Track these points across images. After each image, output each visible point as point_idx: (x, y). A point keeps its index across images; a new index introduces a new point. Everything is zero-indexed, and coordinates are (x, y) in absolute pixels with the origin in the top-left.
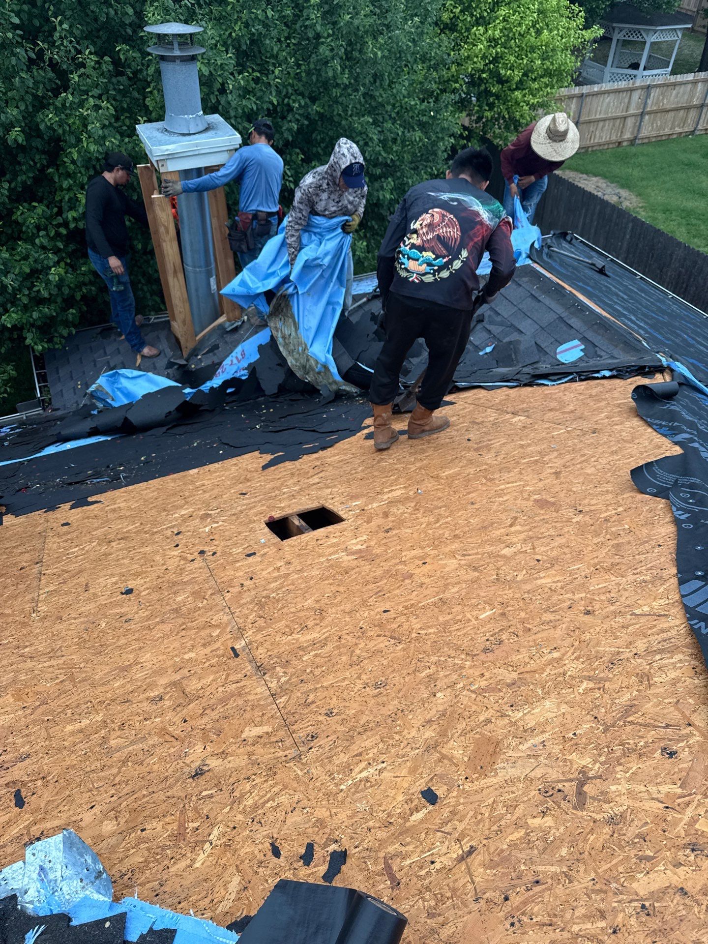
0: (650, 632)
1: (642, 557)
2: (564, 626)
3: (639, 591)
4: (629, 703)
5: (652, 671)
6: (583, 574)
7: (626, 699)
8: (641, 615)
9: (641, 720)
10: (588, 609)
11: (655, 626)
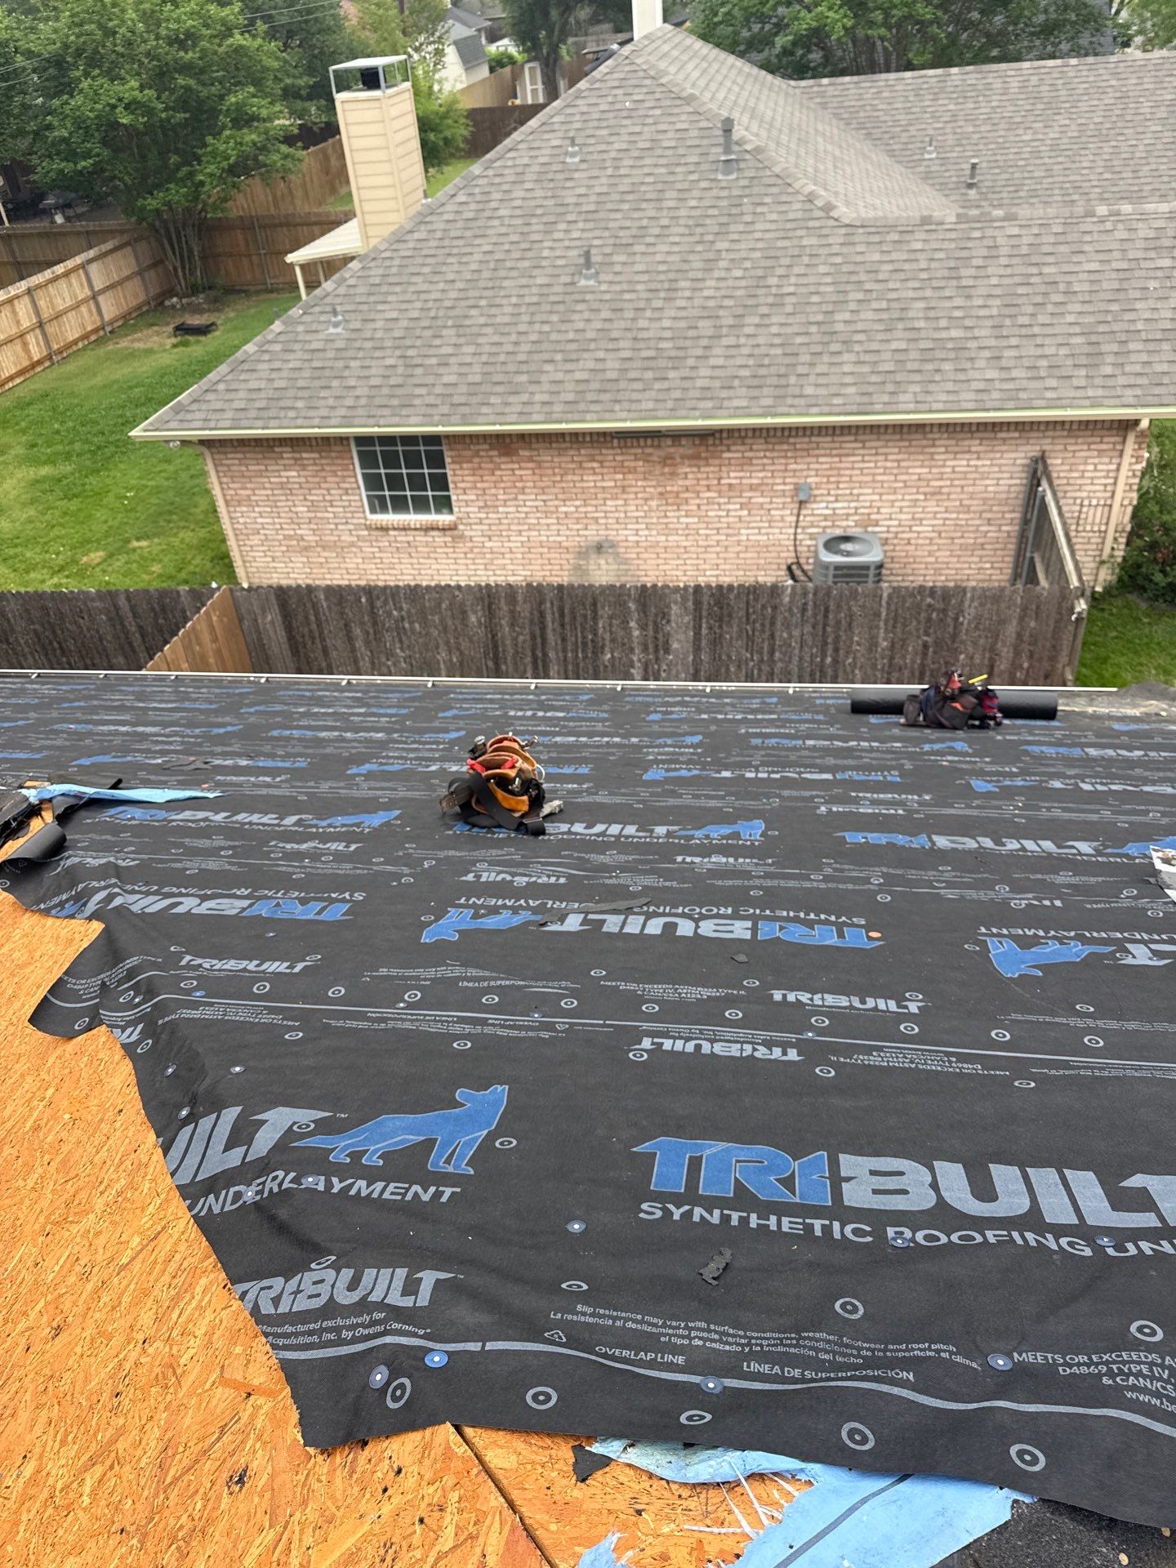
0: (152, 1278)
1: (103, 1153)
2: (28, 1396)
3: (117, 1218)
4: (161, 1445)
5: (174, 1351)
6: (30, 1263)
7: (153, 1444)
8: (133, 1259)
9: (186, 1462)
10: (55, 1324)
11: (155, 1262)
